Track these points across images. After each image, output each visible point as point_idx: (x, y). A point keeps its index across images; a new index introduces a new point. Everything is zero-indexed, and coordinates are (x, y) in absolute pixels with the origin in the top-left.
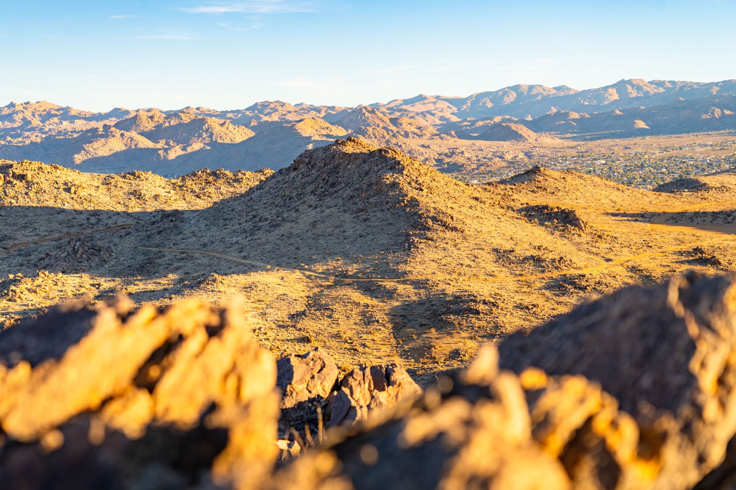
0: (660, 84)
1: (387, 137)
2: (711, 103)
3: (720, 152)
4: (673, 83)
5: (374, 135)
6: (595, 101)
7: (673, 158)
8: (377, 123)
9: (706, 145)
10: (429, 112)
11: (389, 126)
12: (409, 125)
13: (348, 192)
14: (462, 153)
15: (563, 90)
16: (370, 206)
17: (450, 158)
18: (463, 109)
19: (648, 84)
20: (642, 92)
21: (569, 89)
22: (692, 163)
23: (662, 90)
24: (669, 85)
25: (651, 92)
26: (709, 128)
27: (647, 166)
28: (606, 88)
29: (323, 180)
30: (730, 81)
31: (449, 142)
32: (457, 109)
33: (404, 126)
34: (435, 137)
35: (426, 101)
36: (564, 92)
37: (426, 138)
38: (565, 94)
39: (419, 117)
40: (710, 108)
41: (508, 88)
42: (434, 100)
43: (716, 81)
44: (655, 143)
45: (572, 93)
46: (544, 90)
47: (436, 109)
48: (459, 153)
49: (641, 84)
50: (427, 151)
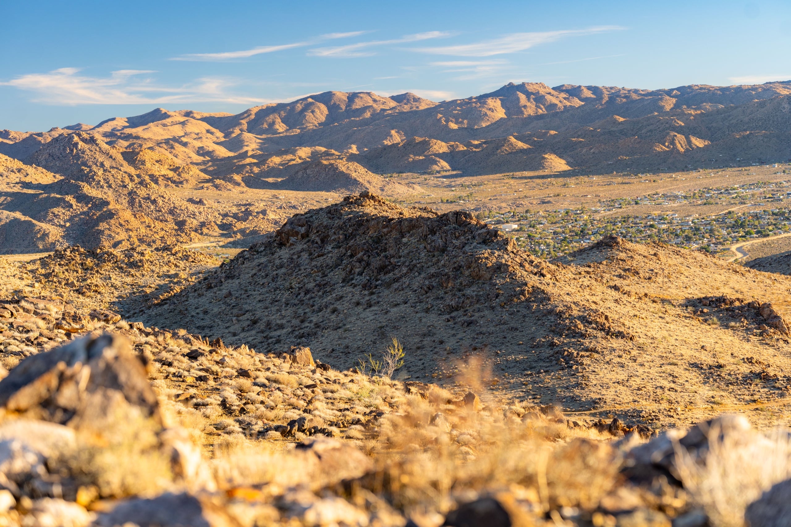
0: (574, 92)
1: (131, 186)
2: (667, 126)
3: (705, 208)
4: (594, 89)
5: (107, 183)
6: (465, 121)
7: (631, 220)
8: (100, 160)
9: (676, 197)
10: (177, 140)
11: (122, 166)
12: (157, 164)
13: (418, 281)
14: (264, 212)
15: (408, 101)
16: (468, 301)
17: (245, 221)
18: (234, 135)
19: (553, 92)
20: (544, 105)
21: (417, 100)
22: (664, 226)
23: (577, 103)
24: (588, 94)
25: (560, 105)
26: (669, 168)
27: (590, 232)
28: (482, 98)
29: (360, 262)
30: (690, 87)
31: (231, 194)
32: (223, 135)
33: (148, 165)
34: (206, 185)
35: (168, 121)
36: (409, 105)
37: (189, 186)
38: (411, 108)
39: (162, 150)
40: (668, 133)
41: (311, 97)
42: (182, 119)
43: (667, 88)
44: (589, 193)
45: (423, 107)
46: (375, 101)
47: (186, 134)
48: (257, 213)
49: (542, 91)
50: (202, 210)
